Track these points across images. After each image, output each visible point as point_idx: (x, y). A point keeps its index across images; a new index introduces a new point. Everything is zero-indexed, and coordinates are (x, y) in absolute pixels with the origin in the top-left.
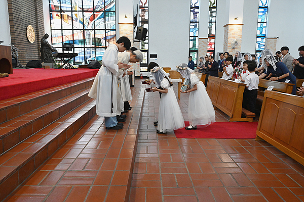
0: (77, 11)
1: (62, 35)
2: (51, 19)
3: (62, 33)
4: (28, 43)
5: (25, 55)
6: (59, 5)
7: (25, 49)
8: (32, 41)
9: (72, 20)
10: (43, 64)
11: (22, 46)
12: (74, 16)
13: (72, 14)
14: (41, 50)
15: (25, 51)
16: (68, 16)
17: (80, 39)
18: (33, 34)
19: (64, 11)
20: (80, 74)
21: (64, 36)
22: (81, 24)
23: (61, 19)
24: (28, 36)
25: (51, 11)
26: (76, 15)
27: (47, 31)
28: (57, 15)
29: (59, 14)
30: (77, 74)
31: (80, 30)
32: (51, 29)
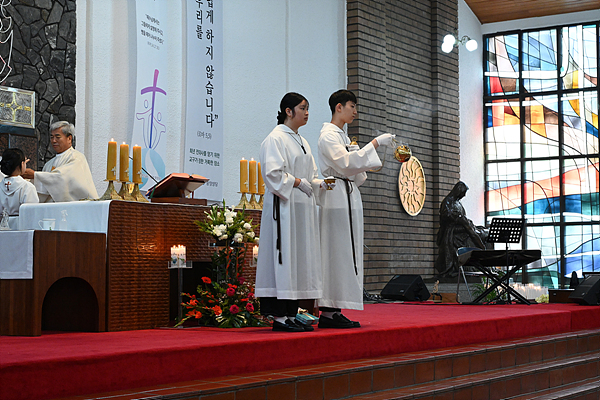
0: (577, 91)
1: (523, 181)
2: (486, 126)
3: (523, 174)
4: (399, 216)
5: (386, 257)
6: (517, 75)
7: (390, 236)
8: (413, 208)
9: (561, 124)
10: (435, 288)
11: (380, 228)
12: (567, 109)
13: (560, 104)
15: (388, 243)
16: (546, 110)
17: (585, 191)
18: (419, 184)
19: (532, 96)
21: (529, 186)
22: (590, 136)
23: (523, 123)
24: (402, 192)
25: (487, 97)
26: (574, 105)
27: (470, 172)
28: (509, 111)
29: (515, 105)
31: (588, 156)
32: (487, 162)
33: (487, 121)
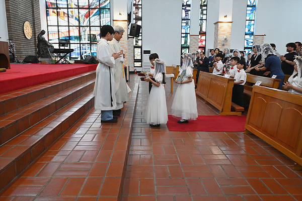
0: (72, 8)
1: (59, 32)
2: (47, 16)
3: (58, 30)
4: (25, 39)
5: (22, 50)
6: (55, 2)
7: (22, 44)
8: (29, 37)
9: (68, 17)
10: (40, 59)
11: (19, 42)
12: (70, 13)
13: (68, 11)
14: (38, 46)
15: (22, 46)
16: (64, 13)
17: (76, 35)
18: (30, 30)
19: (60, 8)
20: (76, 69)
21: (60, 33)
22: (76, 21)
23: (58, 16)
24: (25, 32)
25: (47, 8)
26: (72, 12)
27: (44, 27)
28: (53, 12)
29: (55, 10)
30: (73, 69)
31: (76, 26)
32: (48, 26)
33: (47, 14)
